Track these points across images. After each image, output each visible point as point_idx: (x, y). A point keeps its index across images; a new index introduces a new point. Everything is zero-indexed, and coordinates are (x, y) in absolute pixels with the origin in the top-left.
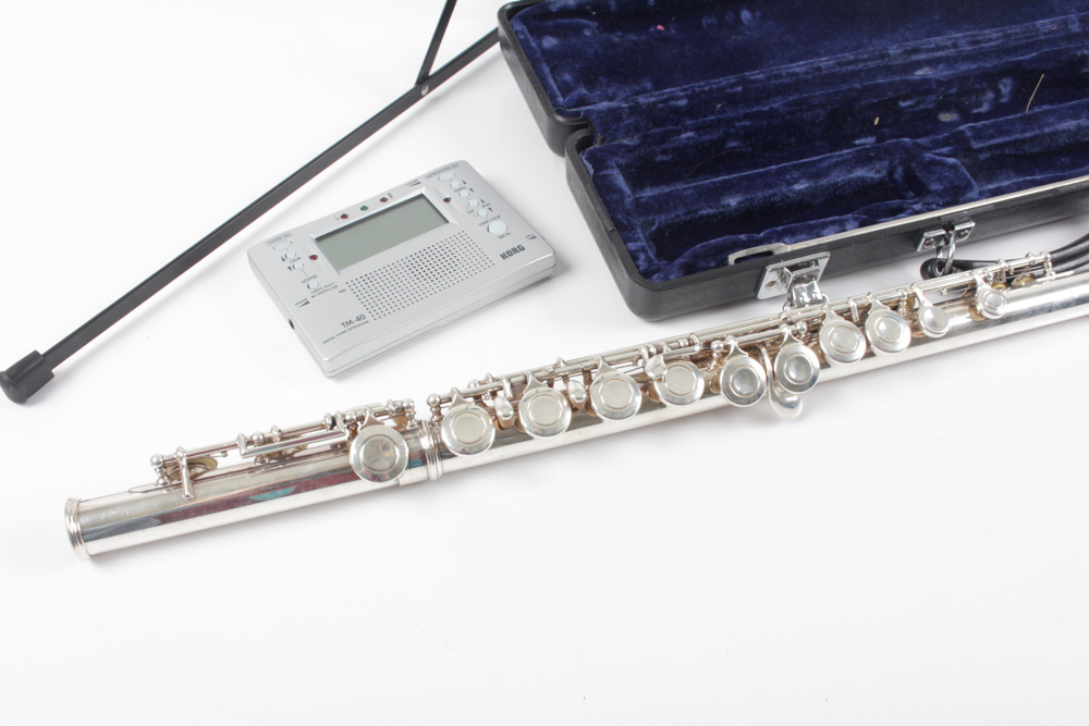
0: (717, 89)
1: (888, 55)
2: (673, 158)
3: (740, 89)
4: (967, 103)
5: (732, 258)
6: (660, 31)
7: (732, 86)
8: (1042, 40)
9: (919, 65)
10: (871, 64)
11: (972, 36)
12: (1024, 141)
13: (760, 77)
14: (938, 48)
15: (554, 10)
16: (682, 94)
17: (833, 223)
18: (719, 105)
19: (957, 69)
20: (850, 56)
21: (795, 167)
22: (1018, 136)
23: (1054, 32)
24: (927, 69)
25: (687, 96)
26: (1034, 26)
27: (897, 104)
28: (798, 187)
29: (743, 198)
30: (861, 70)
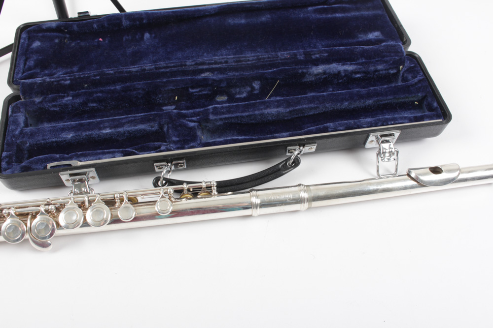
0: (87, 77)
1: (185, 65)
2: (59, 110)
3: (98, 77)
4: (234, 92)
5: (49, 166)
6: (100, 41)
7: (95, 76)
8: (279, 63)
9: (203, 71)
10: (175, 69)
11: (238, 57)
12: (242, 117)
13: (112, 72)
14: (216, 63)
15: (45, 28)
16: (68, 78)
17: (109, 153)
18: (86, 85)
19: (227, 74)
20: (162, 64)
21: (108, 121)
22: (239, 114)
23: (287, 59)
24: (208, 73)
25: (70, 79)
26: (277, 55)
27: (188, 90)
28: (104, 131)
29: (74, 135)
30: (167, 72)
